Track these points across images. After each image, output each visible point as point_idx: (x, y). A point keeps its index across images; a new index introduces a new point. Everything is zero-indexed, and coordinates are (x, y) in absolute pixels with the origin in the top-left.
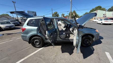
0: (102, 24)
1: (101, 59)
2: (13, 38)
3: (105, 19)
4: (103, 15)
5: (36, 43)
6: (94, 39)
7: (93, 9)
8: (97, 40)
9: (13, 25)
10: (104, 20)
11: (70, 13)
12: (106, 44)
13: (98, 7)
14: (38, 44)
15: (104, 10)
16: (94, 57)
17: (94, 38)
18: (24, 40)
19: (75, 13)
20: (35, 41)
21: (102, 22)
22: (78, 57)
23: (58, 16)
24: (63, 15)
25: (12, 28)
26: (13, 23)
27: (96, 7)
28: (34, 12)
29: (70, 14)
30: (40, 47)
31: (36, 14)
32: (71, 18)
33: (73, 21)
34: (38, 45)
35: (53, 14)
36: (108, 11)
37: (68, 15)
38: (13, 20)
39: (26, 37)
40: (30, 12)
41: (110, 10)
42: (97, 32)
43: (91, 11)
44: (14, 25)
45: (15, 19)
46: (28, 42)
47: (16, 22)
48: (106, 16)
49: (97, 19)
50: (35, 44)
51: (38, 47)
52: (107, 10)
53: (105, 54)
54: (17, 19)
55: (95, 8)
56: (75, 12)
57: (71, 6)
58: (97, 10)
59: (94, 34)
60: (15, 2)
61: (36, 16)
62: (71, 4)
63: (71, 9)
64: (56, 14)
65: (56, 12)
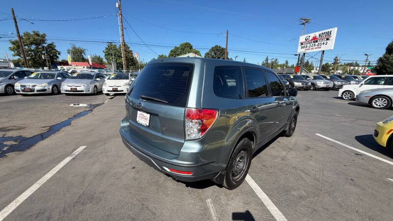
7: (177, 48)
19: (128, 52)
57: (120, 24)
62: (121, 18)
63: (123, 35)
64: (40, 44)
65: (38, 35)
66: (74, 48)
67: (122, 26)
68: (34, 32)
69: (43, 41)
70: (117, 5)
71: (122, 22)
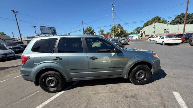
0: (163, 44)
1: (166, 105)
2: (8, 76)
3: (168, 37)
4: (164, 31)
5: (49, 83)
6: (152, 70)
7: (148, 22)
8: (157, 71)
9: (10, 51)
10: (166, 37)
11: (112, 28)
12: (173, 77)
13: (156, 18)
14: (53, 85)
15: (165, 23)
16: (154, 103)
17: (152, 68)
18: (25, 80)
19: (121, 28)
20: (48, 79)
21: (163, 42)
22: (127, 105)
23: (93, 33)
24: (102, 32)
25: (9, 57)
26: (10, 49)
27: (153, 19)
28: (51, 28)
29: (112, 31)
30: (57, 91)
31: (55, 31)
32: (115, 36)
33: (118, 41)
34: (53, 87)
35: (84, 30)
36: (171, 24)
37: (110, 31)
38: (13, 42)
39: (29, 72)
40: (43, 28)
41: (174, 23)
42: (157, 58)
43: (145, 24)
44: (13, 51)
45: (16, 41)
46: (34, 82)
47: (19, 46)
48: (168, 32)
49: (156, 37)
50: (47, 87)
51: (54, 92)
52: (169, 23)
53: (173, 95)
54: (20, 40)
55: (150, 20)
56: (121, 26)
57: (113, 17)
58: (155, 22)
59: (152, 62)
60: (17, 12)
61: (55, 35)
62: (114, 14)
63: (114, 22)
64: (90, 31)
65: (90, 28)
66: (101, 30)
67: (114, 18)
68: (89, 27)
69: (91, 29)
70: (112, 9)
71: (114, 16)
